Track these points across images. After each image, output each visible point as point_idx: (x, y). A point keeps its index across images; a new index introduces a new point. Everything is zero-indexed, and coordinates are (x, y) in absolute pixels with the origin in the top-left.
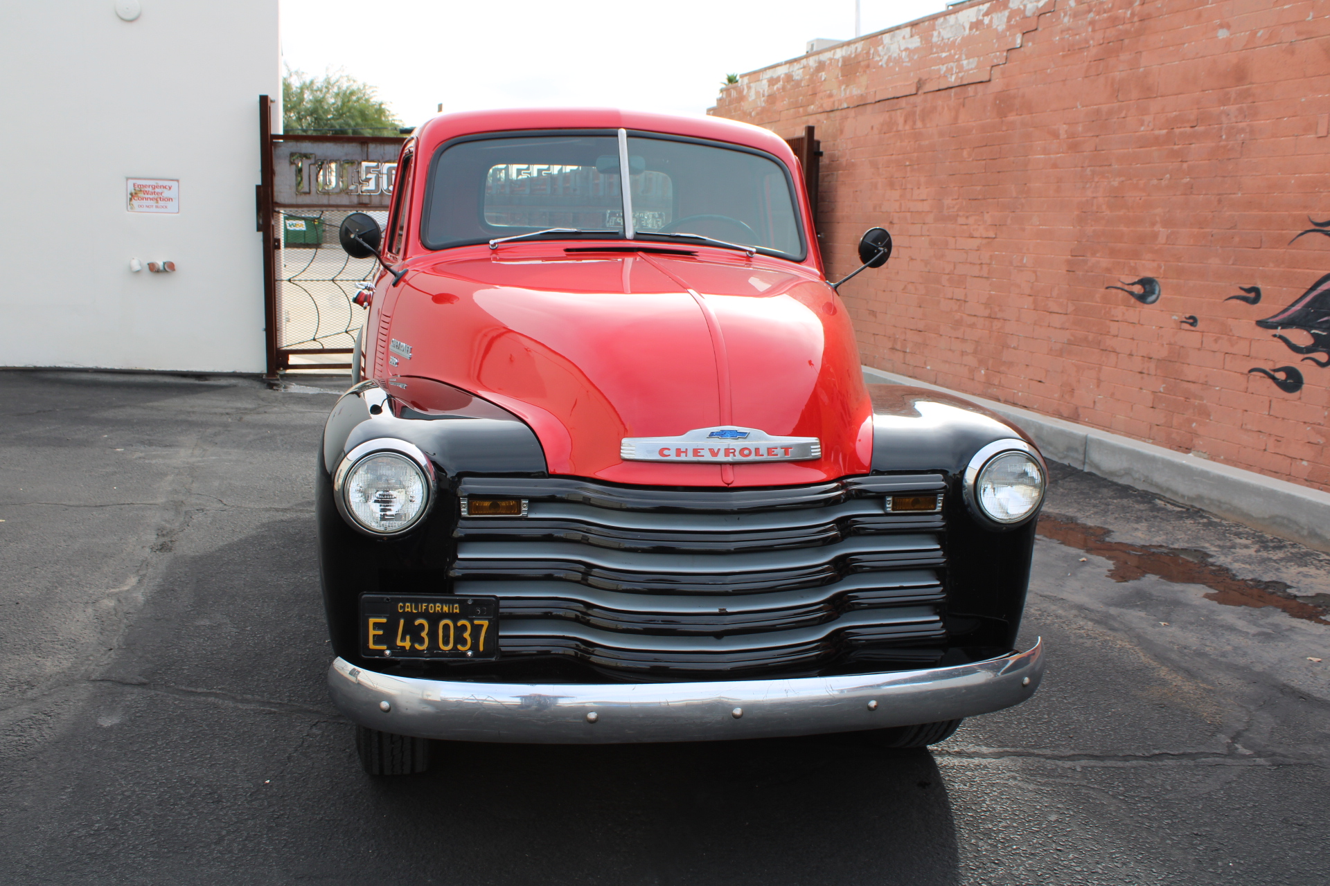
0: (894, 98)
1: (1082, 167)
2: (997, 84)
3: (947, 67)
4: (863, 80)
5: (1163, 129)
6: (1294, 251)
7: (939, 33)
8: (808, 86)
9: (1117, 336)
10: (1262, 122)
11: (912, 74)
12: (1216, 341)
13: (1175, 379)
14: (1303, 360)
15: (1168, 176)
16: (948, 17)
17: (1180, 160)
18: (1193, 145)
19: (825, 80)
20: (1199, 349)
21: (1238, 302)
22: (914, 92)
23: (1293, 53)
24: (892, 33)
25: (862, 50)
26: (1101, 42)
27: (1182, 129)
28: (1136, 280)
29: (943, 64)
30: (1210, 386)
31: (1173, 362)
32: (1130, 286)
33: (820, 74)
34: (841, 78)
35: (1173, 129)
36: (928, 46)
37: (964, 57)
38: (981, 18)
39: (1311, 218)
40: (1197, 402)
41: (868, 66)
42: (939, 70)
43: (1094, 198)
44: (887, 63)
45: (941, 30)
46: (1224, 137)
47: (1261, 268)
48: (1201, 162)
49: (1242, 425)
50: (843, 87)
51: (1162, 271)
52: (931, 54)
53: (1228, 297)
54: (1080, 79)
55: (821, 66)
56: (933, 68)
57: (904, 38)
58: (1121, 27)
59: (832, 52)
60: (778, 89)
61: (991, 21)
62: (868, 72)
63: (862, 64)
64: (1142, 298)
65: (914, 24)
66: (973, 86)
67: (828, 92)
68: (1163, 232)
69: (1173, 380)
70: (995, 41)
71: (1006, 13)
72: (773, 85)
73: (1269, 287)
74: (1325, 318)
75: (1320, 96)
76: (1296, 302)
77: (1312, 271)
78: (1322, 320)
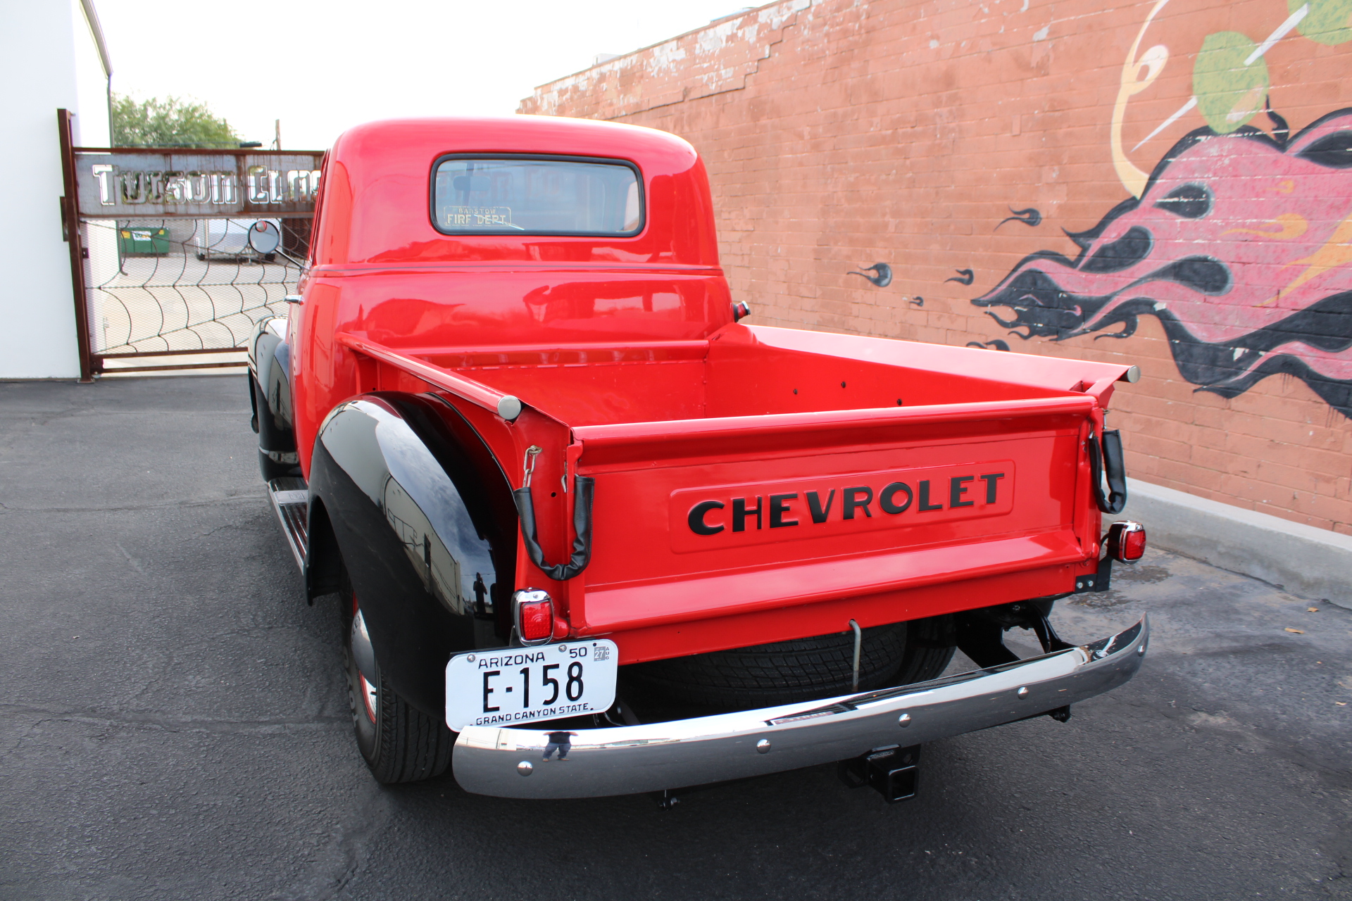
0: (664, 105)
1: (824, 165)
2: (751, 91)
3: (708, 76)
4: (638, 89)
5: (889, 129)
6: (998, 236)
7: (701, 45)
8: (592, 95)
9: (858, 317)
10: (969, 122)
11: (679, 83)
12: (939, 318)
14: (1009, 334)
15: (894, 171)
16: (707, 31)
17: (903, 157)
18: (914, 144)
19: (606, 90)
20: (926, 327)
21: (956, 283)
22: (681, 99)
23: (990, 61)
24: (661, 46)
25: (637, 62)
26: (835, 52)
27: (904, 130)
28: (872, 266)
29: (705, 74)
32: (867, 271)
33: (602, 85)
34: (619, 88)
35: (897, 129)
36: (692, 57)
37: (722, 67)
38: (735, 31)
39: (1011, 207)
41: (642, 77)
42: (702, 79)
43: (835, 192)
44: (658, 74)
45: (702, 43)
46: (938, 136)
47: (973, 253)
48: (921, 159)
50: (622, 96)
51: (892, 257)
52: (694, 65)
53: (947, 279)
54: (819, 85)
55: (602, 78)
56: (696, 77)
57: (671, 50)
58: (851, 38)
59: (612, 64)
60: (567, 100)
61: (744, 34)
62: (642, 82)
63: (637, 74)
64: (877, 282)
65: (679, 38)
66: (731, 93)
67: (609, 101)
68: (892, 222)
70: (747, 52)
71: (756, 27)
72: (563, 96)
73: (980, 269)
74: (1025, 297)
75: (1013, 99)
76: (1002, 282)
77: (1013, 254)
78: (1023, 298)
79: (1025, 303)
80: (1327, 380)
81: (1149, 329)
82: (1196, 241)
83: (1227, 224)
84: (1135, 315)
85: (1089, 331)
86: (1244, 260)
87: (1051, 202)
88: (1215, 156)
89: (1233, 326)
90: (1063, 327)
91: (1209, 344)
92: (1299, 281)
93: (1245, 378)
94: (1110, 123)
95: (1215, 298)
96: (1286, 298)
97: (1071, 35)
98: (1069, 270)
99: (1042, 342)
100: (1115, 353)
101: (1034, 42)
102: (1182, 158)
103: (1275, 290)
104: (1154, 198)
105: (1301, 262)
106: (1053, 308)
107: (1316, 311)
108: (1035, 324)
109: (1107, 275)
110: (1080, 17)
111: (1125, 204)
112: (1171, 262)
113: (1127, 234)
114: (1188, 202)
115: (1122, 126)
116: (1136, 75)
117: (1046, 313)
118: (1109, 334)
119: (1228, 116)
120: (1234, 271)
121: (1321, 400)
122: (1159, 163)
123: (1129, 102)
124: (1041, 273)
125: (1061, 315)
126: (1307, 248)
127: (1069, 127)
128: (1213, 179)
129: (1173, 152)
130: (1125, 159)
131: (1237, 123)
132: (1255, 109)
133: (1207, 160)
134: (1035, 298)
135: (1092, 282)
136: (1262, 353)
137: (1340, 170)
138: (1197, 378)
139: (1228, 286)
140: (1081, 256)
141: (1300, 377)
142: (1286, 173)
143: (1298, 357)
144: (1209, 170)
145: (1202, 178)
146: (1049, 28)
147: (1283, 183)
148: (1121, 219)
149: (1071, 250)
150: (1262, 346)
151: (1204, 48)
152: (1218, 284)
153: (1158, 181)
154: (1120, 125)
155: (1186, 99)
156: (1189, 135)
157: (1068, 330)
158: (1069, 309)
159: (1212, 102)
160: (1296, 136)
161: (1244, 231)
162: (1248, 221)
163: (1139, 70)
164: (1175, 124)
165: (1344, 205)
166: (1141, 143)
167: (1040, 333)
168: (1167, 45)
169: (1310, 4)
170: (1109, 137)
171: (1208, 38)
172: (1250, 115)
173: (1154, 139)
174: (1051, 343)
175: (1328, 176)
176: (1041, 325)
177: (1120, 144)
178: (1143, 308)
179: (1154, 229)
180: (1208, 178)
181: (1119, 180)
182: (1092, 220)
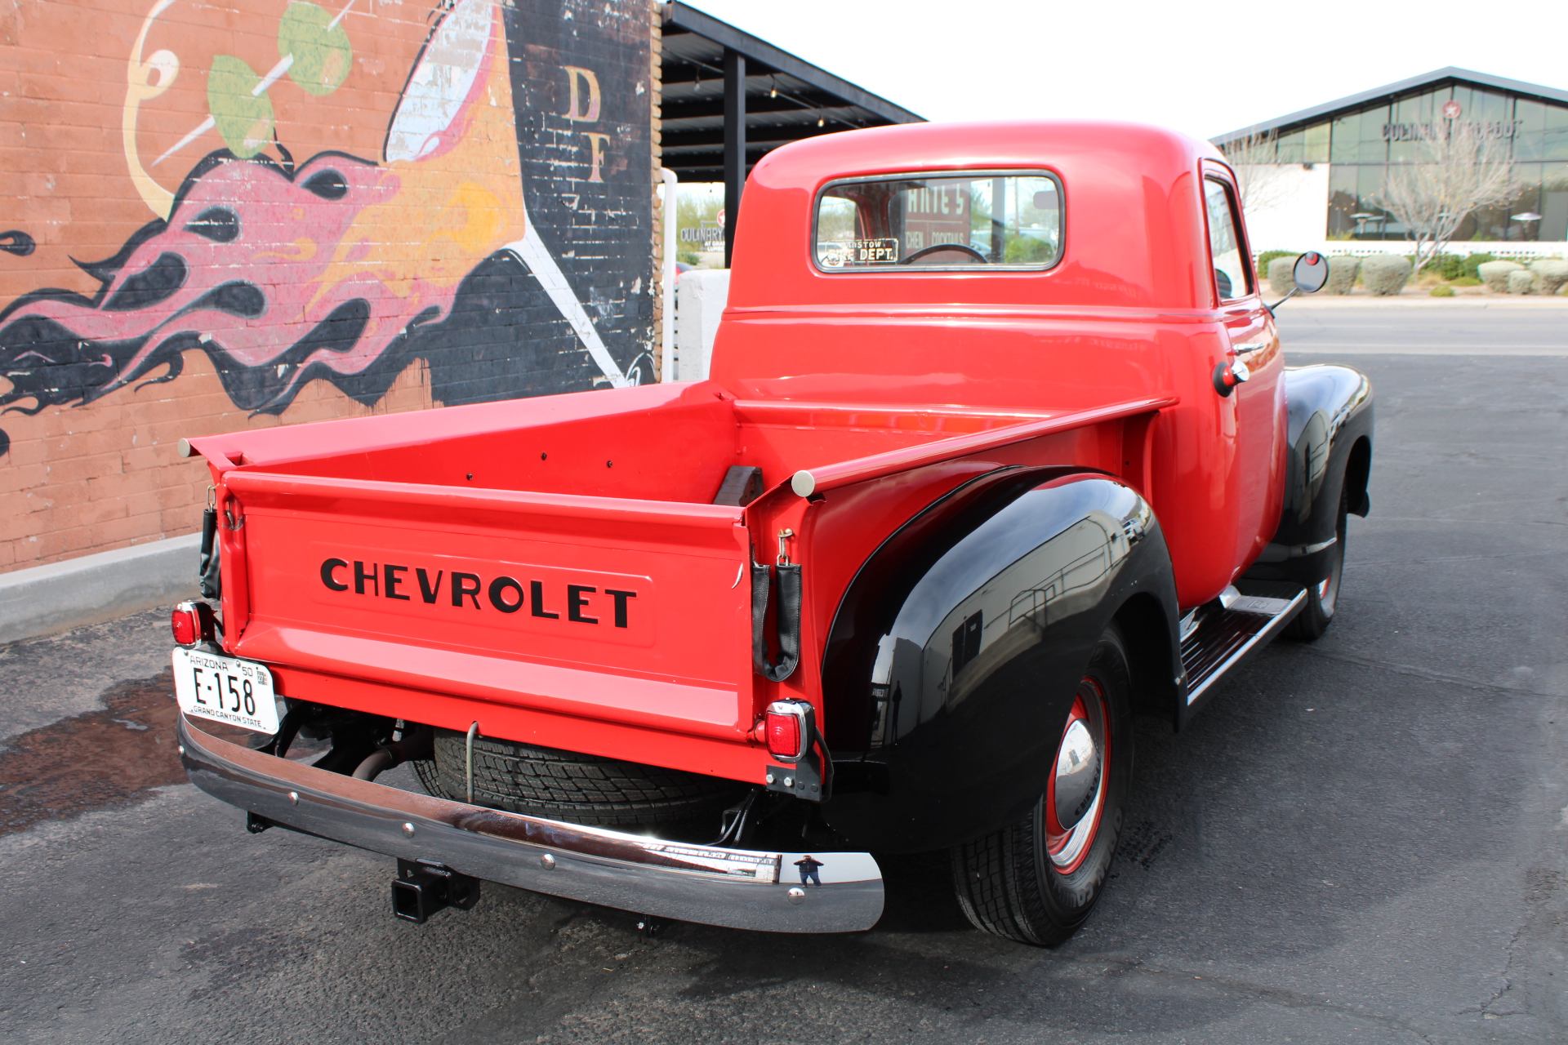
14: (3, 413)
74: (25, 355)
78: (20, 357)
79: (25, 364)
80: (344, 377)
81: (197, 364)
82: (231, 266)
83: (257, 248)
84: (179, 353)
85: (125, 382)
86: (275, 282)
87: (48, 222)
88: (239, 180)
89: (273, 346)
90: (91, 385)
91: (255, 368)
92: (317, 297)
93: (289, 393)
94: (120, 128)
95: (256, 321)
96: (310, 313)
98: (88, 311)
99: (61, 411)
100: (161, 401)
102: (207, 179)
103: (301, 306)
104: (184, 221)
105: (316, 279)
106: (71, 362)
107: (332, 321)
108: (47, 390)
109: (140, 311)
111: (152, 227)
112: (210, 289)
113: (157, 262)
114: (219, 226)
115: (137, 136)
116: (146, 77)
117: (61, 371)
118: (152, 380)
119: (245, 142)
120: (268, 293)
121: (343, 394)
122: (184, 183)
123: (140, 108)
124: (44, 319)
125: (85, 371)
126: (319, 268)
127: (62, 124)
129: (198, 171)
130: (145, 174)
131: (254, 149)
132: (266, 139)
133: (231, 184)
134: (41, 356)
135: (122, 322)
136: (299, 365)
137: (332, 202)
138: (250, 403)
139: (265, 308)
140: (103, 292)
141: (327, 379)
142: (296, 201)
143: (325, 362)
144: (234, 194)
145: (230, 201)
147: (295, 211)
148: (149, 244)
149: (88, 285)
150: (299, 359)
151: (213, 67)
152: (256, 307)
153: (186, 202)
154: (134, 132)
155: (203, 117)
156: (211, 155)
157: (98, 387)
158: (96, 360)
159: (229, 125)
160: (300, 169)
161: (272, 254)
162: (274, 245)
163: (148, 72)
164: (196, 141)
165: (337, 232)
166: (162, 157)
167: (57, 400)
168: (176, 53)
169: (294, 54)
170: (122, 146)
171: (217, 58)
172: (263, 144)
173: (175, 154)
174: (76, 410)
175: (324, 206)
176: (56, 390)
177: (136, 156)
178: (187, 343)
179: (188, 255)
180: (235, 201)
181: (140, 198)
182: (112, 246)
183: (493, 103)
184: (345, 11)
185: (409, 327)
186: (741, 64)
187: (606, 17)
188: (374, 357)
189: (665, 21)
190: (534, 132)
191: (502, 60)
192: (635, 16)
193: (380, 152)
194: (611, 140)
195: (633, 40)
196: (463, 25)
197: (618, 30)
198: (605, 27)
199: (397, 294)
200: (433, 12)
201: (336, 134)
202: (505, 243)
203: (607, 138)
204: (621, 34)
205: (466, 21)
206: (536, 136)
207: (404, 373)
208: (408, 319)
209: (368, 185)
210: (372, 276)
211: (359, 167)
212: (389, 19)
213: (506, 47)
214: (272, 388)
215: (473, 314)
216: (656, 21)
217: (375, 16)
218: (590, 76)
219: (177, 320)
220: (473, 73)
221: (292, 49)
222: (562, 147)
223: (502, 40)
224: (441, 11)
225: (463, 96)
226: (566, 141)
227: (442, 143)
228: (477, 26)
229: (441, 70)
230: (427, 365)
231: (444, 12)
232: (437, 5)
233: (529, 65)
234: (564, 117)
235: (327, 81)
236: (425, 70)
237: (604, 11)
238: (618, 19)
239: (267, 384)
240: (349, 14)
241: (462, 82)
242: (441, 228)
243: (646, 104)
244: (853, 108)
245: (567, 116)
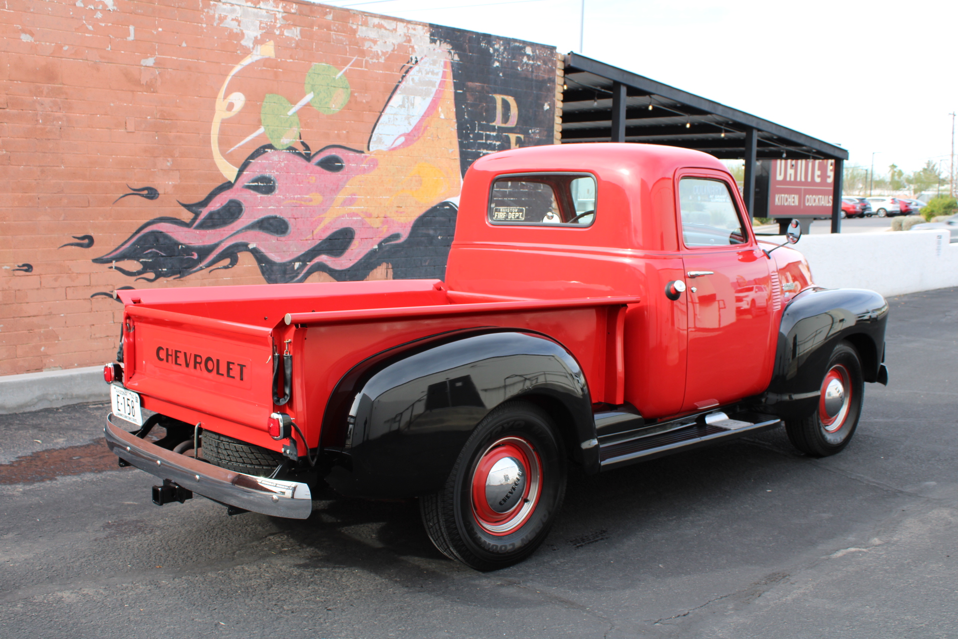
6: (118, 208)
12: (56, 280)
13: (14, 317)
14: (136, 280)
20: (38, 289)
21: (73, 247)
23: (98, 70)
30: (54, 314)
31: (8, 304)
39: (130, 185)
40: (42, 331)
47: (92, 221)
48: (18, 139)
49: (91, 336)
53: (62, 245)
69: (12, 319)
73: (101, 234)
74: (150, 251)
75: (125, 104)
76: (126, 242)
77: (135, 221)
78: (147, 252)
79: (149, 256)
80: (336, 271)
81: (246, 261)
82: (270, 208)
83: (285, 198)
84: (236, 253)
85: (204, 267)
86: (296, 216)
87: (167, 182)
88: (277, 161)
89: (292, 252)
90: (185, 268)
91: (281, 263)
92: (322, 226)
93: (301, 278)
94: (209, 134)
95: (283, 238)
96: (317, 234)
97: (174, 69)
98: (186, 229)
99: (167, 281)
100: (225, 279)
101: (142, 66)
102: (258, 160)
103: (311, 231)
104: (243, 183)
105: (322, 216)
106: (174, 256)
107: (330, 239)
108: (160, 270)
109: (215, 230)
110: (181, 59)
111: (224, 186)
112: (256, 220)
113: (226, 204)
114: (264, 186)
115: (219, 138)
116: (226, 107)
117: (169, 260)
118: (220, 267)
119: (282, 140)
120: (291, 223)
122: (245, 162)
123: (222, 123)
124: (161, 232)
125: (182, 261)
126: (323, 210)
127: (178, 132)
128: (276, 173)
129: (254, 156)
130: (222, 158)
131: (287, 144)
132: (294, 139)
133: (273, 163)
134: (158, 251)
135: (204, 236)
136: (308, 263)
137: (334, 173)
139: (289, 231)
140: (195, 219)
141: (325, 272)
142: (311, 173)
143: (324, 262)
144: (274, 168)
145: (271, 172)
146: (155, 60)
147: (311, 178)
148: (222, 195)
149: (187, 216)
150: (308, 260)
151: (265, 100)
152: (283, 230)
153: (245, 173)
154: (217, 136)
155: (258, 127)
156: (261, 148)
157: (188, 270)
158: (188, 255)
159: (273, 131)
160: (315, 155)
161: (295, 201)
162: (296, 196)
163: (227, 104)
164: (253, 140)
165: (336, 189)
166: (232, 149)
167: (165, 275)
168: (244, 94)
169: (314, 92)
170: (210, 143)
171: (267, 95)
172: (292, 141)
173: (240, 147)
174: (176, 281)
175: (329, 175)
176: (166, 270)
177: (217, 148)
178: (242, 248)
179: (245, 201)
180: (274, 172)
181: (218, 170)
182: (201, 195)
183: (442, 116)
184: (348, 67)
185: (380, 245)
186: (623, 90)
187: (524, 64)
188: (356, 261)
189: (566, 65)
190: (469, 133)
191: (450, 92)
192: (545, 63)
193: (366, 146)
194: (524, 137)
195: (543, 77)
196: (424, 72)
197: (532, 72)
198: (523, 70)
199: (372, 225)
200: (404, 66)
201: (338, 136)
202: (446, 198)
203: (522, 136)
204: (534, 74)
205: (426, 70)
206: (471, 136)
207: (375, 271)
208: (379, 240)
209: (357, 164)
210: (357, 215)
211: (351, 154)
212: (375, 71)
213: (452, 84)
214: (291, 275)
215: (423, 239)
216: (560, 65)
217: (366, 69)
218: (511, 100)
219: (236, 236)
220: (429, 100)
221: (313, 89)
222: (489, 142)
223: (450, 80)
224: (410, 65)
225: (422, 113)
226: (492, 138)
227: (406, 140)
228: (433, 73)
229: (408, 99)
230: (390, 266)
231: (411, 66)
232: (407, 61)
233: (468, 94)
234: (491, 124)
235: (334, 106)
236: (397, 99)
237: (522, 61)
238: (532, 66)
239: (288, 272)
240: (350, 69)
241: (421, 105)
242: (403, 189)
243: (551, 116)
244: (714, 116)
245: (493, 124)
